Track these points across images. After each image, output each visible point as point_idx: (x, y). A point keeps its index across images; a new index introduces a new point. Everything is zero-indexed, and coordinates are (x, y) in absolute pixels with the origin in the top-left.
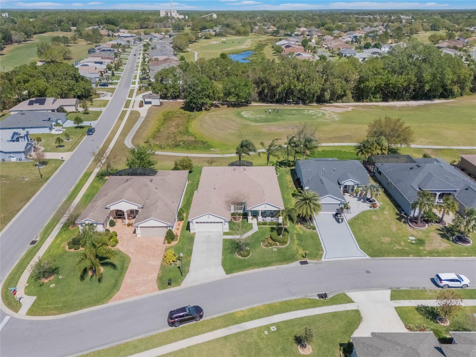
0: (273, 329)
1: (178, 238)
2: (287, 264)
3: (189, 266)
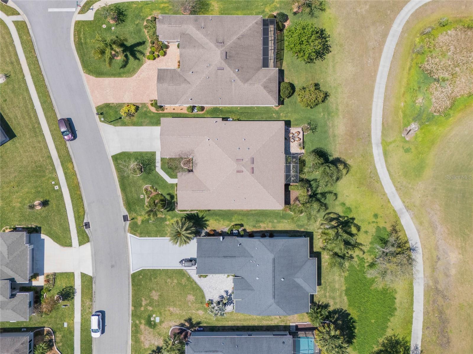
0: (57, 187)
1: (160, 112)
2: (124, 205)
3: (122, 125)
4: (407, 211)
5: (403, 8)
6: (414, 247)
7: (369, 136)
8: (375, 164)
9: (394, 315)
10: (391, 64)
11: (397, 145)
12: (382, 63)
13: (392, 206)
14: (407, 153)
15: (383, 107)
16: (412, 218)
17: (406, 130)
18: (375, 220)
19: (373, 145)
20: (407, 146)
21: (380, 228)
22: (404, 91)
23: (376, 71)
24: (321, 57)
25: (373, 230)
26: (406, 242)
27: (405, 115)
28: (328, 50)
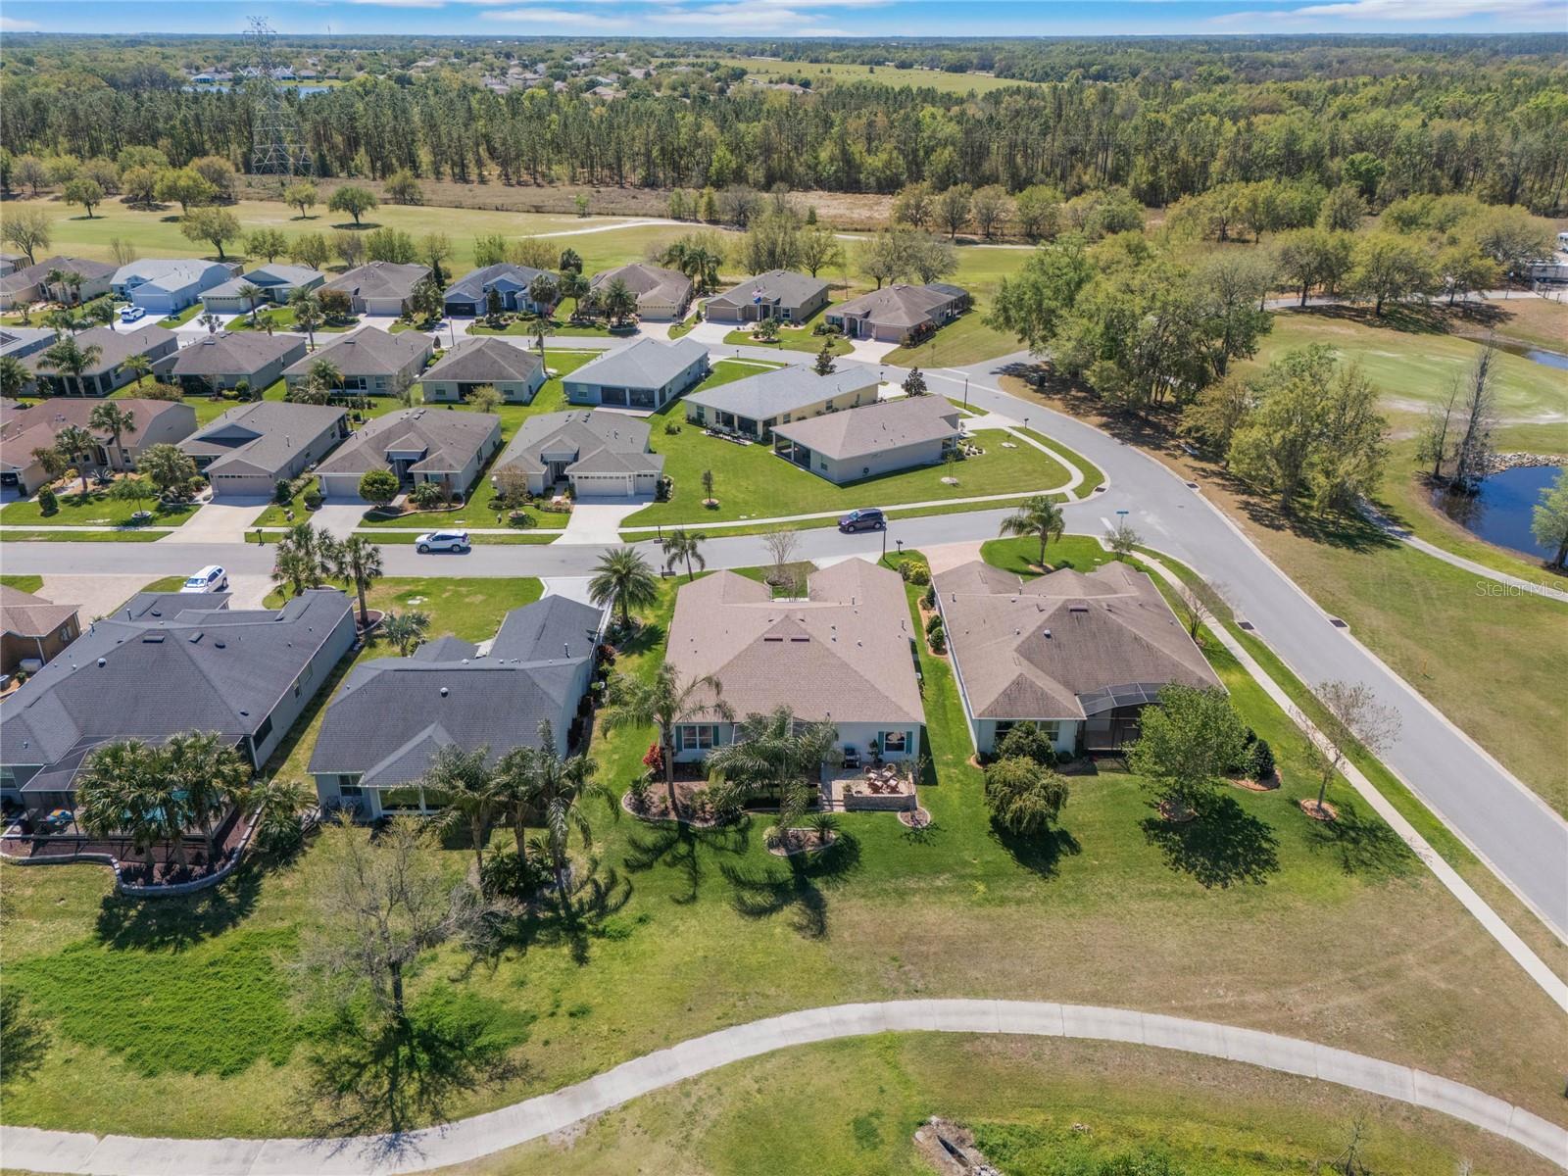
4: (582, 1121)
5: (1518, 1108)
6: (407, 1146)
7: (915, 993)
8: (800, 1009)
9: (126, 1069)
10: (1243, 1063)
11: (886, 1087)
12: (1232, 1032)
13: (617, 1063)
14: (851, 1127)
15: (1047, 1038)
16: (544, 1138)
17: (962, 1141)
18: (563, 1010)
19: (878, 1004)
20: (887, 1130)
21: (528, 1024)
22: (1143, 1135)
23: (1190, 1012)
24: (1177, 860)
25: (522, 1003)
26: (438, 1116)
27: (1032, 1140)
28: (1209, 880)
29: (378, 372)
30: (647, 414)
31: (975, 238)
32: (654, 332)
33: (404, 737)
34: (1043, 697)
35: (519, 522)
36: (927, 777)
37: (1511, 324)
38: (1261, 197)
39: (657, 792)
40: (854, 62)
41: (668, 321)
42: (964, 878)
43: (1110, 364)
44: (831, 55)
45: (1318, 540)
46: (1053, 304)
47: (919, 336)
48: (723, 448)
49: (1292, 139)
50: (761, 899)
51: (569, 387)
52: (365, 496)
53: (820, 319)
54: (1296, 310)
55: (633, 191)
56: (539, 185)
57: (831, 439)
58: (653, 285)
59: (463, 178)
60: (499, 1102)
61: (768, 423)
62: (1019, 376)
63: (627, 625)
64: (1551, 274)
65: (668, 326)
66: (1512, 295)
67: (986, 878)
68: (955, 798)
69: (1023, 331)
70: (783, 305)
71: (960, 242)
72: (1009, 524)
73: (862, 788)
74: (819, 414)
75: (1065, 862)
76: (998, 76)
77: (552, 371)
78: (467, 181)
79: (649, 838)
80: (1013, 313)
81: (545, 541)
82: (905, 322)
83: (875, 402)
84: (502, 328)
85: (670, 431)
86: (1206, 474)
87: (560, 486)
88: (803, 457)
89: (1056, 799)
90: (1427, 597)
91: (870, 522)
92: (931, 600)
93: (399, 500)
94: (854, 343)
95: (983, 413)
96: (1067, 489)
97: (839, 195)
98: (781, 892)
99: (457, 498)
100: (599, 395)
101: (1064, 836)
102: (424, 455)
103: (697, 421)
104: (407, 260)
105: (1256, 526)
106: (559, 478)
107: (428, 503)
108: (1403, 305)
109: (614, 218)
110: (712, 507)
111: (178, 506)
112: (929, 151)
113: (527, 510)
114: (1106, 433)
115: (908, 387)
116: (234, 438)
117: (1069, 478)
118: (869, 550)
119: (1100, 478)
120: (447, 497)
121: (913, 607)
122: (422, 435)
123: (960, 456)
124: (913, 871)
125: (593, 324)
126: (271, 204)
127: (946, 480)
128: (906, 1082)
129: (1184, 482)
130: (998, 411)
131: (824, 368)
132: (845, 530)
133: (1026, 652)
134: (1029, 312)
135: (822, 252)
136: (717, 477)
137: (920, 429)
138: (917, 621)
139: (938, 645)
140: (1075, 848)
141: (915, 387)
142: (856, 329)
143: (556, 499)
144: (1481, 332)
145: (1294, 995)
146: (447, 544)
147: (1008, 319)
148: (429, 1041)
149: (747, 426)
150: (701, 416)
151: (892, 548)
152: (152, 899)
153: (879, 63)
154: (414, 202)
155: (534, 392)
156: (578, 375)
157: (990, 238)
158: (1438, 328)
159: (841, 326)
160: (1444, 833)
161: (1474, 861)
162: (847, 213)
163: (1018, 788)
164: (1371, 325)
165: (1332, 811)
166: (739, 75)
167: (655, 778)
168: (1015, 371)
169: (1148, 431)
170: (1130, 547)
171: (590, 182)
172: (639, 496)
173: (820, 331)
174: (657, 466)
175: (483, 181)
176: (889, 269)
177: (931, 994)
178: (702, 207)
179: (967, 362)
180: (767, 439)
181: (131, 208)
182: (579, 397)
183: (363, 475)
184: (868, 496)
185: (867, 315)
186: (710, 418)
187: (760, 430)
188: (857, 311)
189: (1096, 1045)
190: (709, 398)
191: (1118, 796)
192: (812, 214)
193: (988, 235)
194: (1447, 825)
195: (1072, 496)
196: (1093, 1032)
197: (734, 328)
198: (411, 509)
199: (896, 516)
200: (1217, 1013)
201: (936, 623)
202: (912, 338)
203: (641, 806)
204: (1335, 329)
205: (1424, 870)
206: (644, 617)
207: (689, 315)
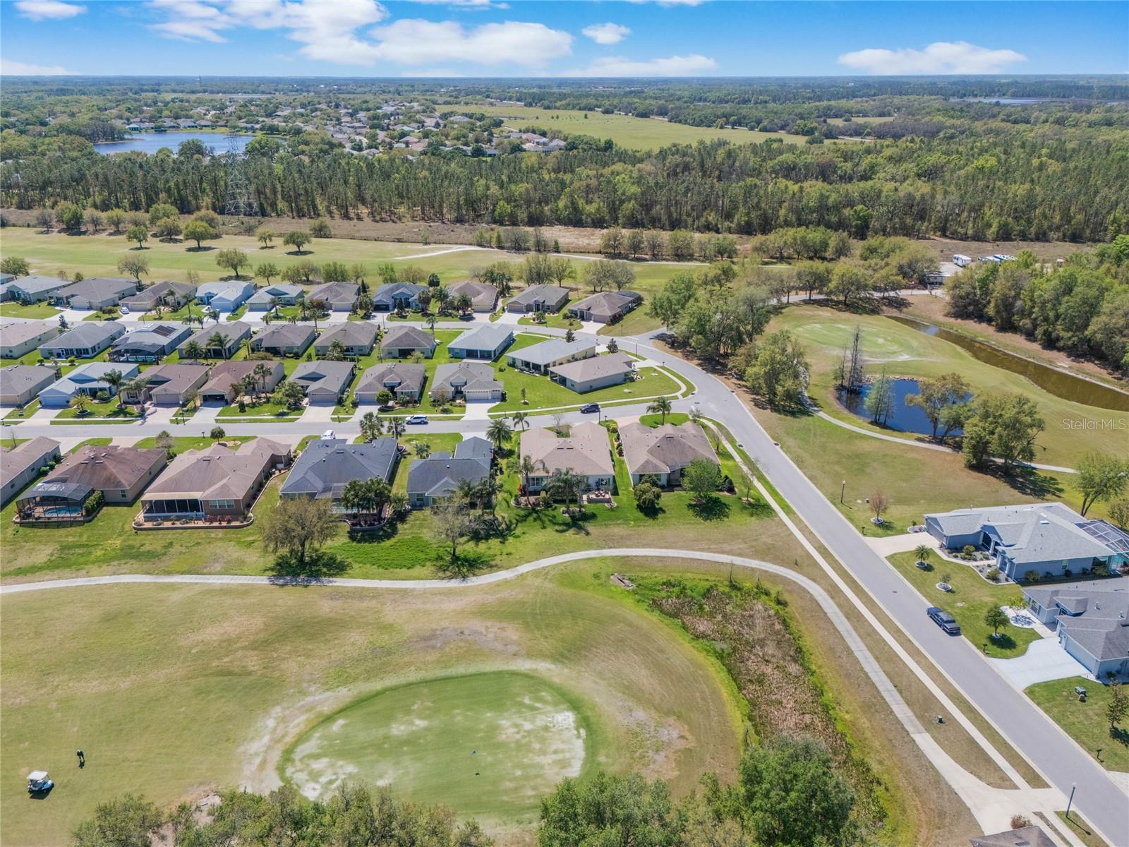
4: (516, 575)
6: (468, 581)
7: (611, 547)
8: (576, 551)
9: (379, 568)
10: (707, 561)
11: (602, 568)
12: (705, 554)
13: (523, 564)
14: (592, 575)
15: (650, 556)
17: (623, 578)
18: (503, 554)
19: (599, 550)
20: (603, 576)
21: (494, 556)
22: (675, 575)
23: (694, 549)
24: (697, 514)
25: (491, 552)
26: (474, 575)
27: (643, 578)
28: (705, 519)
29: (360, 344)
30: (489, 362)
31: (647, 257)
32: (481, 319)
33: (438, 481)
34: (655, 466)
35: (445, 411)
36: (615, 493)
37: (910, 309)
38: (798, 236)
39: (523, 500)
40: (573, 108)
41: (488, 312)
42: (626, 520)
43: (700, 336)
44: (558, 104)
45: (780, 413)
46: (677, 307)
47: (615, 319)
48: (526, 378)
49: (823, 198)
50: (560, 528)
51: (450, 350)
52: (379, 401)
53: (565, 310)
54: (806, 302)
55: (452, 226)
56: (394, 222)
57: (575, 373)
58: (479, 293)
59: (346, 216)
60: (491, 572)
61: (546, 366)
62: (664, 340)
63: (500, 448)
64: (939, 280)
65: (488, 315)
66: (916, 292)
67: (634, 520)
68: (625, 499)
69: (664, 319)
70: (546, 304)
71: (638, 260)
72: (649, 408)
73: (593, 496)
74: (569, 361)
75: (660, 516)
76: (670, 121)
77: (437, 341)
78: (351, 219)
79: (522, 513)
80: (659, 311)
81: (458, 419)
82: (609, 313)
83: (594, 356)
84: (405, 317)
85: (501, 370)
86: (740, 386)
87: (459, 395)
88: (563, 381)
89: (658, 496)
90: (815, 434)
91: (594, 409)
92: (618, 438)
93: (391, 403)
94: (583, 323)
95: (644, 359)
96: (678, 394)
97: (571, 228)
98: (568, 526)
99: (416, 402)
100: (465, 353)
101: (661, 509)
102: (400, 384)
103: (513, 365)
104: (344, 280)
105: (756, 408)
106: (458, 393)
107: (405, 404)
108: (860, 299)
109: (444, 246)
110: (525, 403)
111: (297, 408)
112: (622, 202)
113: (447, 406)
114: (700, 368)
115: (609, 347)
116: (314, 378)
117: (680, 389)
118: (594, 418)
119: (694, 389)
120: (413, 401)
121: (611, 441)
122: (397, 375)
123: (632, 380)
124: (611, 519)
125: (450, 315)
126: (241, 238)
127: (626, 390)
128: (608, 566)
129: (730, 390)
130: (651, 358)
131: (570, 338)
132: (583, 412)
133: (651, 452)
134: (667, 311)
135: (564, 271)
136: (527, 391)
137: (614, 367)
138: (613, 445)
139: (621, 454)
140: (664, 512)
141: (613, 348)
142: (585, 316)
143: (458, 401)
144: (895, 313)
145: (725, 545)
146: (419, 421)
147: (657, 313)
148: (466, 560)
149: (536, 367)
150: (514, 363)
151: (603, 419)
152: (363, 531)
153: (591, 109)
154: (327, 236)
155: (433, 352)
156: (456, 343)
157: (655, 257)
158: (874, 311)
159: (576, 315)
160: (788, 507)
161: (794, 513)
162: (575, 241)
163: (644, 492)
164: (840, 310)
165: (752, 501)
166: (498, 124)
167: (522, 495)
168: (661, 337)
169: (719, 367)
170: (699, 417)
171: (423, 219)
172: (493, 400)
173: (565, 317)
174: (501, 386)
175: (359, 218)
176: (600, 282)
177: (615, 547)
178: (494, 240)
179: (638, 333)
180: (546, 373)
181: (162, 241)
182: (456, 355)
183: (377, 393)
184: (593, 398)
185: (589, 309)
186: (519, 364)
187: (543, 369)
188: (584, 307)
189: (664, 557)
190: (517, 354)
191: (680, 498)
192: (556, 243)
193: (654, 255)
194: (790, 505)
195: (680, 397)
196: (664, 555)
197: (522, 315)
198: (397, 407)
199: (604, 406)
200: (702, 550)
201: (620, 445)
202: (612, 321)
203: (518, 503)
204: (821, 313)
205: (776, 515)
206: (506, 446)
207: (498, 309)
